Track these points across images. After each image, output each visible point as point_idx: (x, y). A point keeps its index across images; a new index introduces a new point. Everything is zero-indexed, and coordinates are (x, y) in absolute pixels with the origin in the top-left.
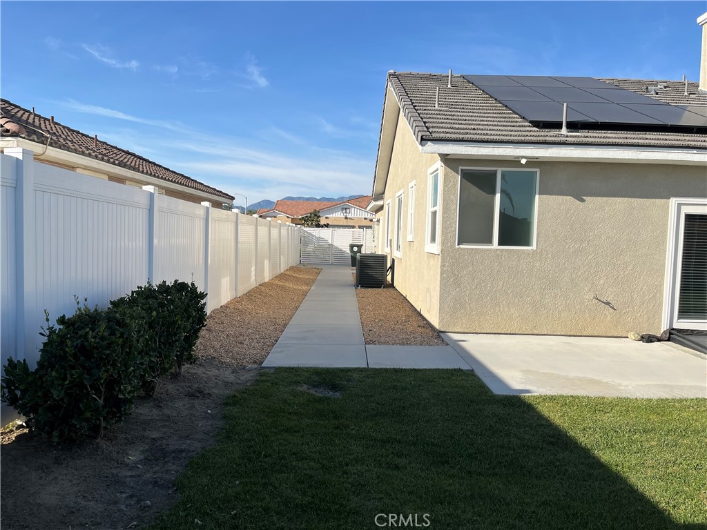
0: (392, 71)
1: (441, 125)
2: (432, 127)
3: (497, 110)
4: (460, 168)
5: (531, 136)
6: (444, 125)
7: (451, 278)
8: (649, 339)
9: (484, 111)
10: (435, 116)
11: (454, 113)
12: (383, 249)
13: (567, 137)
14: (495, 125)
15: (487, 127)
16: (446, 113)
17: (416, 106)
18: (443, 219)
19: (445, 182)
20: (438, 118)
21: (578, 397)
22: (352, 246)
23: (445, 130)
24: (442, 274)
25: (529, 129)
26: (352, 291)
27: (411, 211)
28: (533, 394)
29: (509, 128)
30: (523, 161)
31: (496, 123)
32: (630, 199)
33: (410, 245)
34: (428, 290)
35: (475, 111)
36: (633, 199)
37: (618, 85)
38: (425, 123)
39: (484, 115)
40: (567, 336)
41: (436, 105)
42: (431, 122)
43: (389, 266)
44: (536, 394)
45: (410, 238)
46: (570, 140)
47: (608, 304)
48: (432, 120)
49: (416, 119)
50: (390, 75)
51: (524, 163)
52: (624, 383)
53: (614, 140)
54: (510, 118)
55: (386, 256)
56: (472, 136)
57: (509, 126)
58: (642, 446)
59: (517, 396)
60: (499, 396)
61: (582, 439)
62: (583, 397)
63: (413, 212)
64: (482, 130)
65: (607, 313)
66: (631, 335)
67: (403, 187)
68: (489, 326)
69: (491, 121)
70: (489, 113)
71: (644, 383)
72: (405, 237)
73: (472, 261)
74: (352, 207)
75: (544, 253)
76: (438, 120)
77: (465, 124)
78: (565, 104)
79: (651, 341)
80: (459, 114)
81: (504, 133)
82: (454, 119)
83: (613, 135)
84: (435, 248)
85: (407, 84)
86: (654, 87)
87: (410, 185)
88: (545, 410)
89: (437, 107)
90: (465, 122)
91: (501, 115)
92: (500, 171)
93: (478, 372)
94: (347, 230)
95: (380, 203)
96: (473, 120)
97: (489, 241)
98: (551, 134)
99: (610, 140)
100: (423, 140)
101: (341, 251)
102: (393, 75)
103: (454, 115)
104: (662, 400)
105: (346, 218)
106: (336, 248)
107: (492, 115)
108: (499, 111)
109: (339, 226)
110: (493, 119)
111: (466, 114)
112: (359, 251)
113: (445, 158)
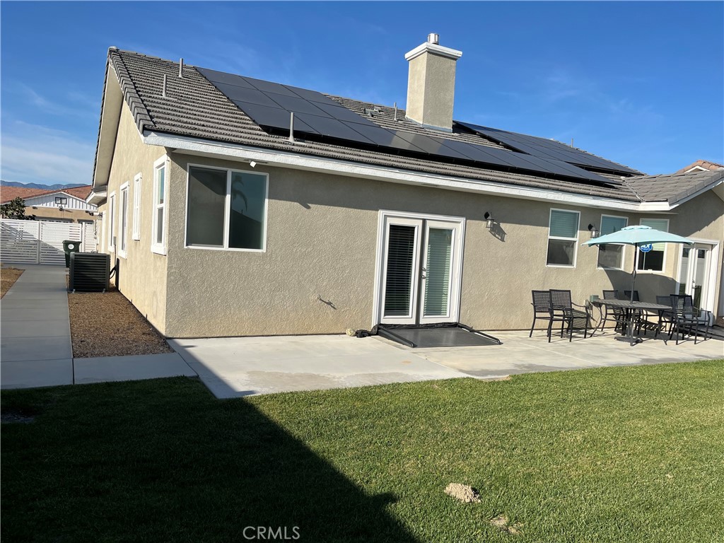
0: (114, 48)
1: (167, 116)
2: (157, 117)
3: (229, 109)
4: (188, 164)
5: (260, 140)
6: (170, 117)
7: (178, 281)
8: (362, 334)
9: (215, 108)
10: (161, 106)
11: (183, 106)
12: (106, 247)
13: (294, 145)
14: (226, 125)
15: (217, 125)
16: (174, 104)
17: (140, 91)
18: (170, 218)
19: (172, 178)
20: (164, 109)
21: (296, 393)
22: (66, 243)
23: (171, 122)
24: (169, 276)
25: (259, 133)
26: (64, 296)
27: (137, 207)
28: (255, 395)
29: (239, 129)
30: (253, 164)
31: (227, 123)
32: (347, 209)
33: (136, 244)
34: (155, 293)
35: (206, 107)
36: (350, 209)
37: (341, 104)
38: (149, 111)
39: (215, 112)
40: (294, 335)
41: (164, 94)
42: (156, 112)
43: (112, 266)
44: (258, 395)
45: (135, 236)
46: (295, 148)
47: (329, 303)
48: (158, 110)
49: (138, 105)
50: (111, 51)
51: (253, 166)
52: (338, 375)
53: (334, 154)
54: (241, 119)
55: (109, 256)
56: (201, 133)
57: (239, 127)
58: (346, 431)
59: (239, 399)
60: (221, 400)
61: (297, 432)
62: (302, 392)
63: (138, 207)
64: (212, 127)
65: (329, 312)
66: (348, 331)
67: (129, 179)
68: (220, 329)
69: (222, 119)
70: (221, 111)
71: (354, 373)
72: (130, 235)
73: (202, 263)
74: (70, 197)
75: (274, 256)
76: (164, 111)
77: (194, 119)
78: (292, 113)
79: (364, 336)
80: (189, 107)
81: (234, 133)
82: (182, 112)
83: (334, 149)
84: (162, 248)
85: (131, 65)
86: (370, 110)
87: (136, 178)
88: (265, 409)
89: (164, 96)
90: (194, 117)
91: (232, 115)
92: (230, 172)
93: (204, 378)
94: (62, 225)
95: (103, 195)
96: (203, 116)
97: (220, 242)
98: (279, 141)
99: (331, 153)
100: (146, 130)
101: (53, 250)
102: (114, 52)
103: (183, 108)
104: (366, 387)
105: (61, 209)
106: (45, 244)
107: (223, 114)
108: (231, 111)
109: (51, 219)
110: (224, 118)
111: (197, 109)
112: (76, 249)
113: (172, 152)
